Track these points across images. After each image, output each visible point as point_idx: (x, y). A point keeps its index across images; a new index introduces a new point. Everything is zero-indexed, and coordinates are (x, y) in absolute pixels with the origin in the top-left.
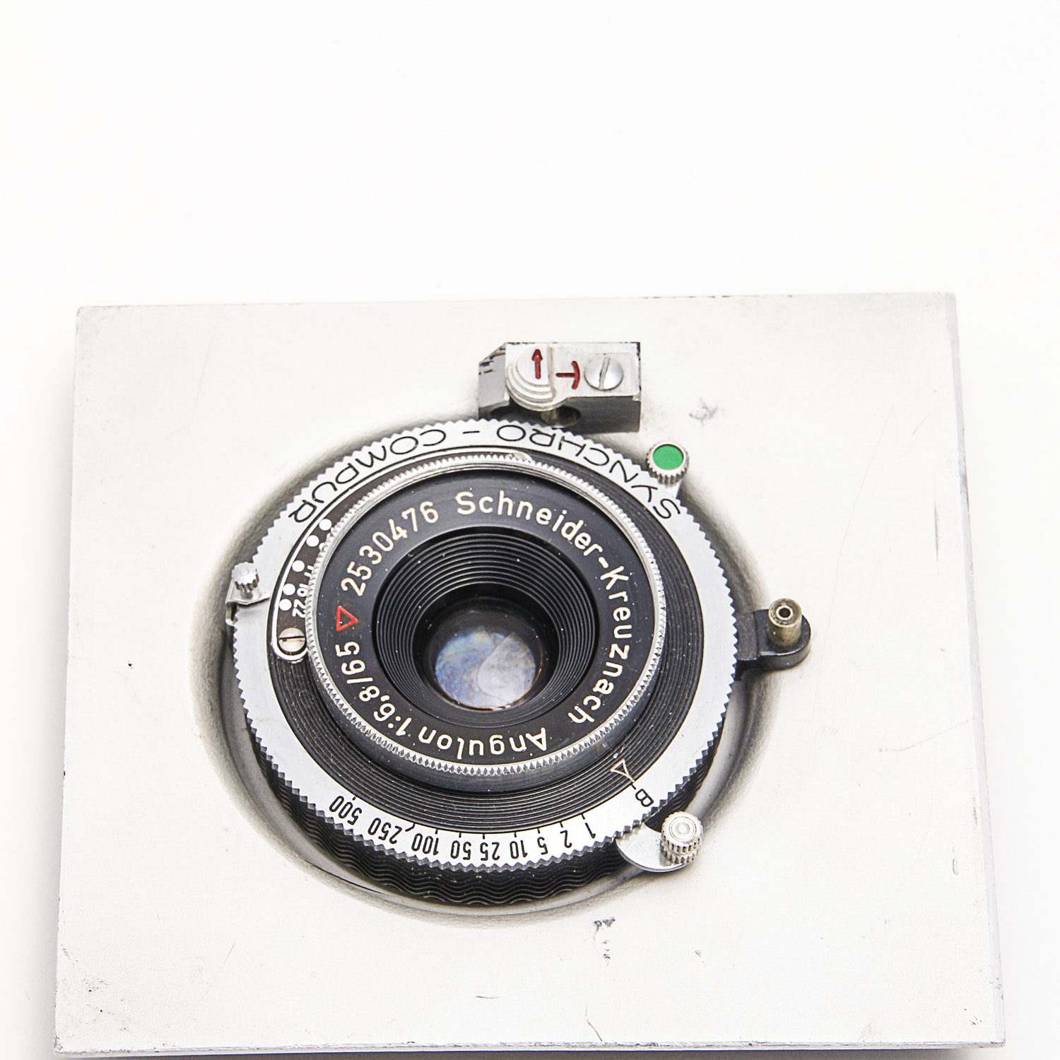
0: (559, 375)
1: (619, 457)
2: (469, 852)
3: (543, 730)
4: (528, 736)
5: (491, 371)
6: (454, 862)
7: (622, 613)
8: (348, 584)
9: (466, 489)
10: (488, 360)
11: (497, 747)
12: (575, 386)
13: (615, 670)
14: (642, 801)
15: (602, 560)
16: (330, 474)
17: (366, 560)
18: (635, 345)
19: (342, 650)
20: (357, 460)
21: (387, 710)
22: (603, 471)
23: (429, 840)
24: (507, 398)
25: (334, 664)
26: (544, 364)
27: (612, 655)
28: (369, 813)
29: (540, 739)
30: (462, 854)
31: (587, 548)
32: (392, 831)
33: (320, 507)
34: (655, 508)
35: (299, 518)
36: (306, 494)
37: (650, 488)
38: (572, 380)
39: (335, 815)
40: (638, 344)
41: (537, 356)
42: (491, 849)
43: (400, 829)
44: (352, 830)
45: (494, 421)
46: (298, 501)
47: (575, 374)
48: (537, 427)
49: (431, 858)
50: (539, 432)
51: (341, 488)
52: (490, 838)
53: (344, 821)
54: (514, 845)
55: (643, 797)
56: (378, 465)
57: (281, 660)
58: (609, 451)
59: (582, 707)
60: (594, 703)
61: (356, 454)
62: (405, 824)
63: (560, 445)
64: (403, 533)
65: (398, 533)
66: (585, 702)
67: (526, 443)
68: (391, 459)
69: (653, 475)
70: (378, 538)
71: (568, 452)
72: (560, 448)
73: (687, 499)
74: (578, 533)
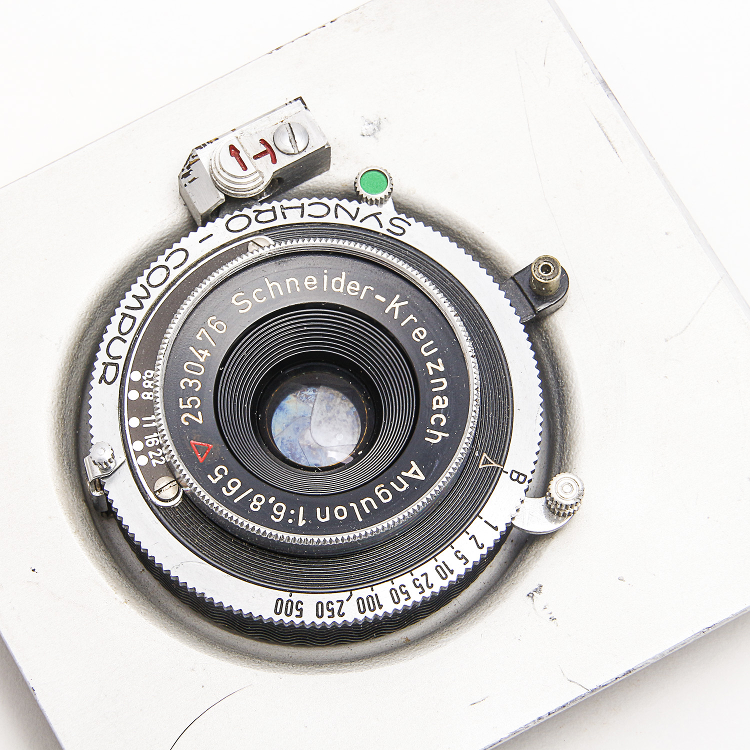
0: (256, 157)
1: (335, 201)
2: (407, 592)
3: (413, 463)
4: (403, 473)
5: (194, 179)
6: (399, 607)
7: (420, 333)
8: (187, 419)
9: (237, 291)
10: (186, 171)
11: (385, 496)
12: (274, 161)
13: (441, 384)
14: (517, 480)
15: (378, 297)
16: (112, 331)
17: (190, 391)
18: (299, 101)
19: (215, 477)
20: (127, 307)
21: (280, 509)
22: (331, 219)
23: (370, 599)
24: (222, 197)
25: (215, 492)
26: (242, 155)
27: (431, 373)
28: (309, 601)
29: (415, 472)
30: (403, 597)
31: (360, 292)
32: (336, 607)
33: (121, 363)
34: (388, 230)
35: (109, 379)
36: (102, 356)
37: (374, 215)
38: (268, 157)
39: (283, 616)
40: (301, 98)
41: (234, 151)
42: (422, 581)
43: (342, 602)
44: (303, 622)
45: (218, 220)
46: (99, 366)
47: (268, 150)
48: (255, 207)
49: (380, 612)
50: (260, 212)
51: (129, 338)
52: (417, 573)
53: (293, 618)
54: (439, 569)
55: (518, 477)
56: (148, 304)
57: (164, 508)
58: (325, 200)
59: (432, 427)
60: (440, 420)
61: (123, 303)
62: (344, 596)
63: (283, 213)
64: (206, 353)
65: (202, 355)
66: (433, 423)
67: (255, 227)
68: (155, 293)
69: (371, 202)
70: (189, 367)
71: (294, 217)
72: (285, 218)
73: (404, 209)
74: (346, 286)
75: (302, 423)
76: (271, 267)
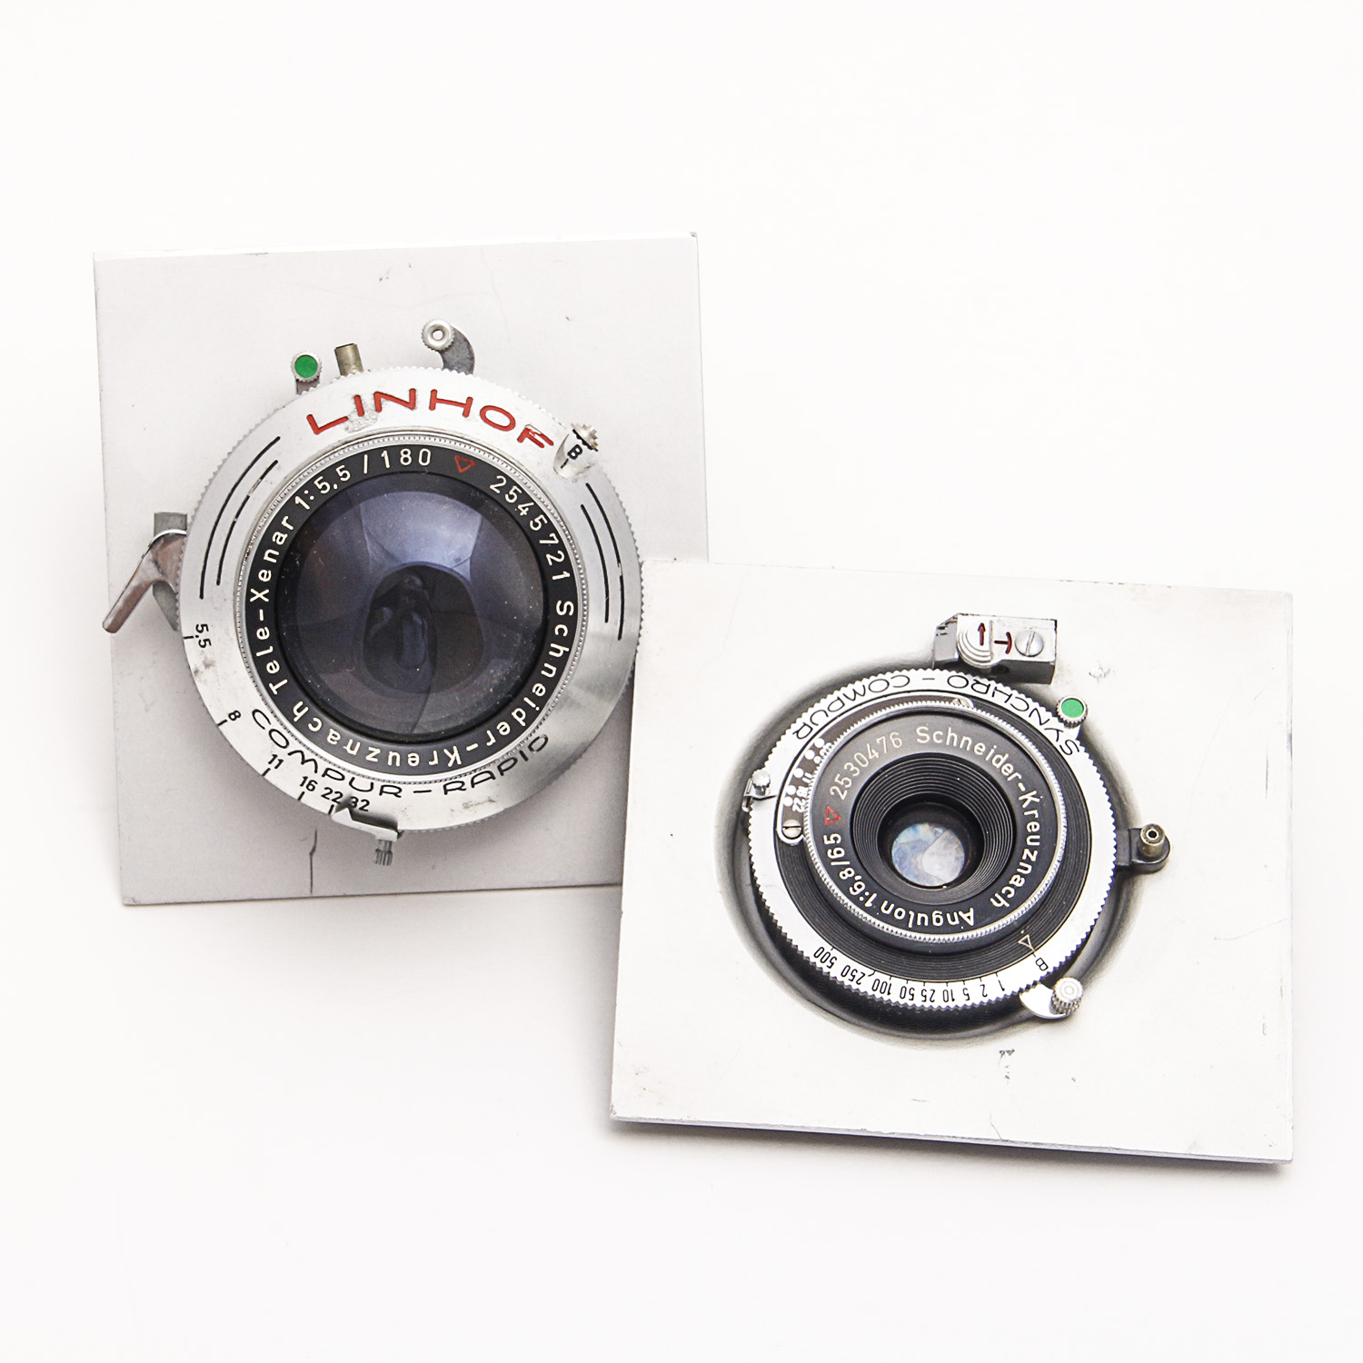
0: (996, 642)
1: (1036, 705)
2: (913, 995)
3: (972, 910)
4: (961, 913)
6: (902, 1002)
7: (1034, 827)
8: (834, 791)
9: (924, 725)
10: (944, 625)
11: (938, 920)
12: (1008, 652)
13: (1026, 869)
14: (1040, 966)
15: (1020, 785)
16: (824, 704)
17: (848, 774)
18: (1054, 622)
19: (829, 839)
20: (844, 694)
21: (859, 887)
22: (1024, 715)
23: (885, 984)
24: (957, 656)
25: (823, 850)
26: (986, 634)
27: (1024, 857)
28: (842, 961)
29: (969, 917)
30: (908, 996)
31: (1010, 775)
32: (858, 975)
33: (816, 729)
34: (1061, 747)
35: (800, 735)
36: (805, 717)
37: (1058, 731)
38: (1006, 646)
39: (818, 961)
40: (1056, 621)
41: (982, 628)
42: (929, 994)
43: (864, 975)
44: (829, 973)
45: (946, 671)
46: (799, 722)
47: (1008, 643)
48: (978, 678)
49: (886, 998)
50: (978, 683)
51: (832, 716)
52: (929, 986)
53: (824, 966)
54: (945, 992)
55: (1041, 964)
56: (859, 700)
57: (783, 842)
58: (1029, 700)
59: (1001, 895)
60: (1010, 893)
61: (843, 689)
62: (868, 971)
63: (994, 693)
64: (876, 755)
66: (1004, 892)
67: (968, 691)
68: (869, 695)
69: (1061, 720)
70: (858, 757)
71: (999, 700)
72: (993, 696)
73: (1084, 739)
74: (1004, 764)
75: (921, 846)
76: (959, 723)
